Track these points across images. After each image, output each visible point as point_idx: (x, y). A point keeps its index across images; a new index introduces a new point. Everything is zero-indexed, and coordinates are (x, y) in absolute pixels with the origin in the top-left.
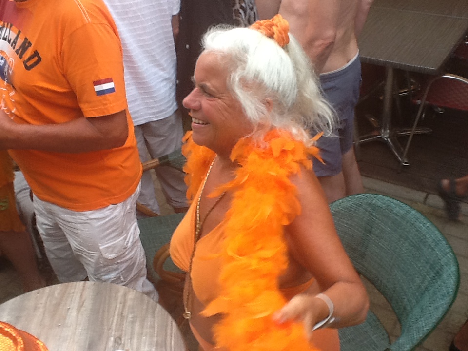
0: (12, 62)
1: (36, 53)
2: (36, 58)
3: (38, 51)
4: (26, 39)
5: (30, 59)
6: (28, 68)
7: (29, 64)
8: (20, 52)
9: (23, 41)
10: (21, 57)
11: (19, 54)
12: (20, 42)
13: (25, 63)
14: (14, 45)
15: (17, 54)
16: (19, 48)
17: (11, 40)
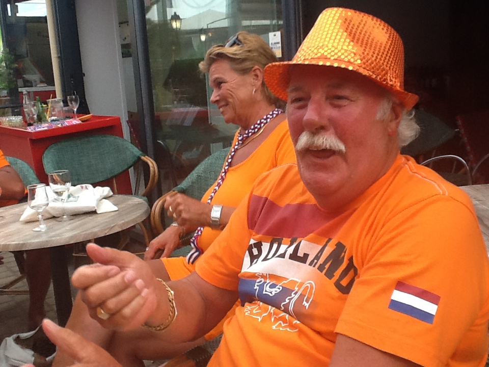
4: (339, 245)
5: (344, 273)
6: (345, 291)
7: (344, 282)
9: (332, 250)
10: (331, 275)
11: (324, 271)
12: (328, 252)
13: (337, 282)
16: (324, 262)
17: (308, 255)
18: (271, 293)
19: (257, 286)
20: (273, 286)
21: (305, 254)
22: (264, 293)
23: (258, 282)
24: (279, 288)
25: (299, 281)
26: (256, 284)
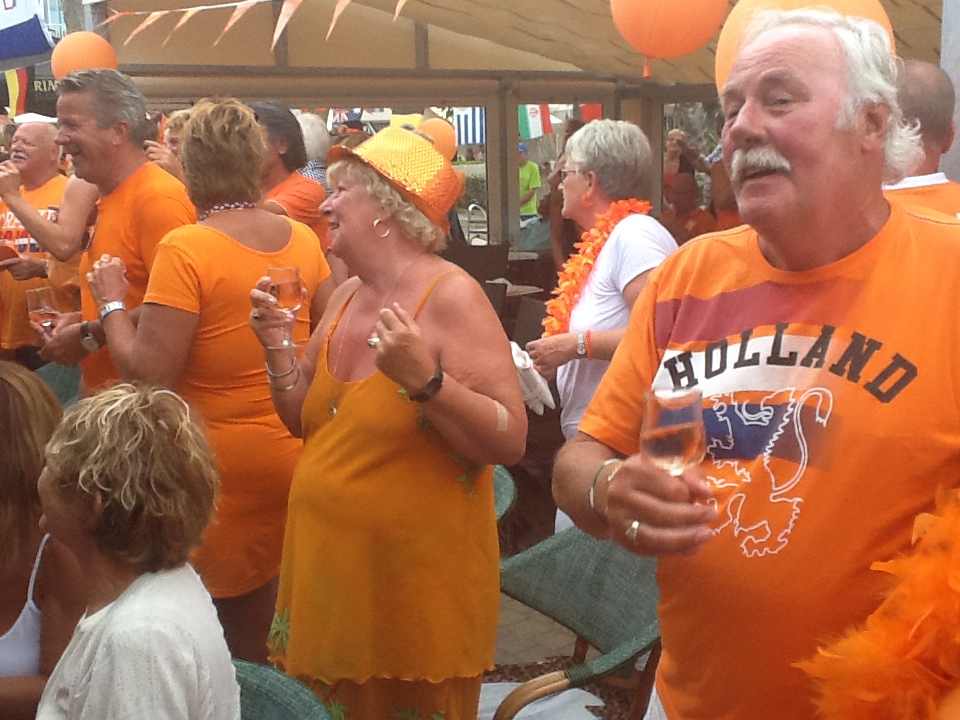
0: (826, 397)
1: (899, 361)
2: (900, 372)
3: (904, 355)
5: (884, 375)
6: (885, 398)
7: (884, 387)
9: (848, 345)
10: (855, 377)
12: (836, 347)
13: (872, 387)
15: (840, 374)
16: (840, 361)
17: (796, 354)
18: (760, 420)
19: (723, 415)
20: (753, 409)
21: (791, 353)
22: (747, 423)
23: (719, 410)
24: (769, 410)
25: (794, 389)
26: (718, 414)
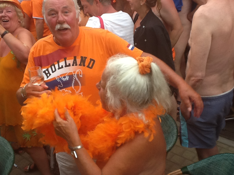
0: (80, 71)
1: (91, 60)
3: (92, 58)
4: (82, 57)
8: (82, 64)
9: (80, 59)
10: (84, 65)
11: (82, 65)
14: (75, 64)
15: (81, 66)
18: (66, 79)
21: (69, 64)
22: (64, 81)
23: (58, 79)
24: (68, 77)
